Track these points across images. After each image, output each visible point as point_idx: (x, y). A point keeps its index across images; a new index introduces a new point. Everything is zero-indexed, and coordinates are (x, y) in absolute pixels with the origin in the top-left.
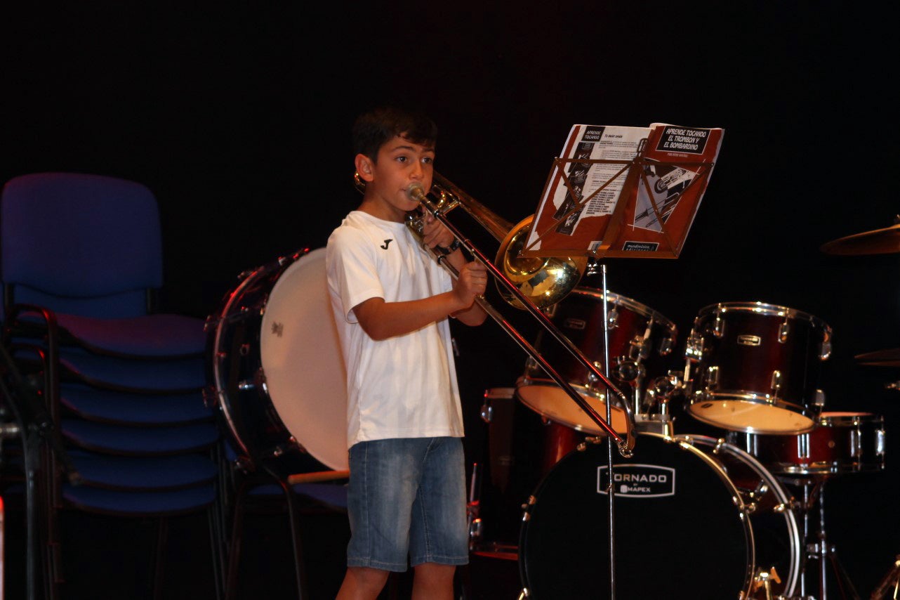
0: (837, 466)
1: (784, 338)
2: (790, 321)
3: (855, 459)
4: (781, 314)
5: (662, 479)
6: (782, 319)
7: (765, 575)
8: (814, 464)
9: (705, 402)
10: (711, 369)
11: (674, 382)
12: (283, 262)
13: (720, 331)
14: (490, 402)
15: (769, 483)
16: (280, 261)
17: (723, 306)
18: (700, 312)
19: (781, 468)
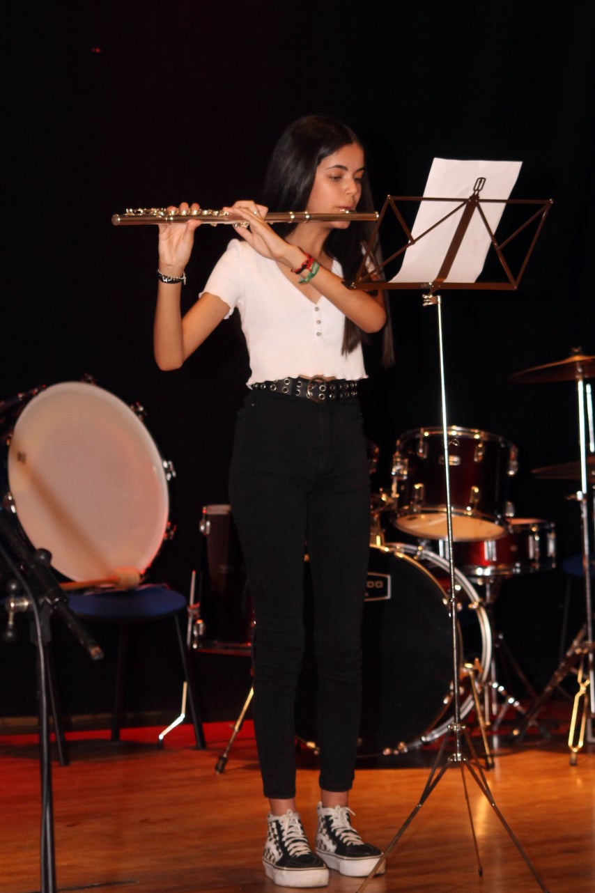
0: (521, 568)
1: (480, 458)
2: (485, 443)
3: (534, 560)
4: (477, 437)
5: (379, 584)
6: (478, 441)
7: (469, 666)
8: (501, 567)
9: (412, 515)
10: (417, 487)
11: (384, 498)
12: (23, 398)
13: (423, 453)
14: (207, 517)
15: (461, 582)
16: (20, 396)
17: (425, 431)
18: (402, 436)
19: (470, 570)
